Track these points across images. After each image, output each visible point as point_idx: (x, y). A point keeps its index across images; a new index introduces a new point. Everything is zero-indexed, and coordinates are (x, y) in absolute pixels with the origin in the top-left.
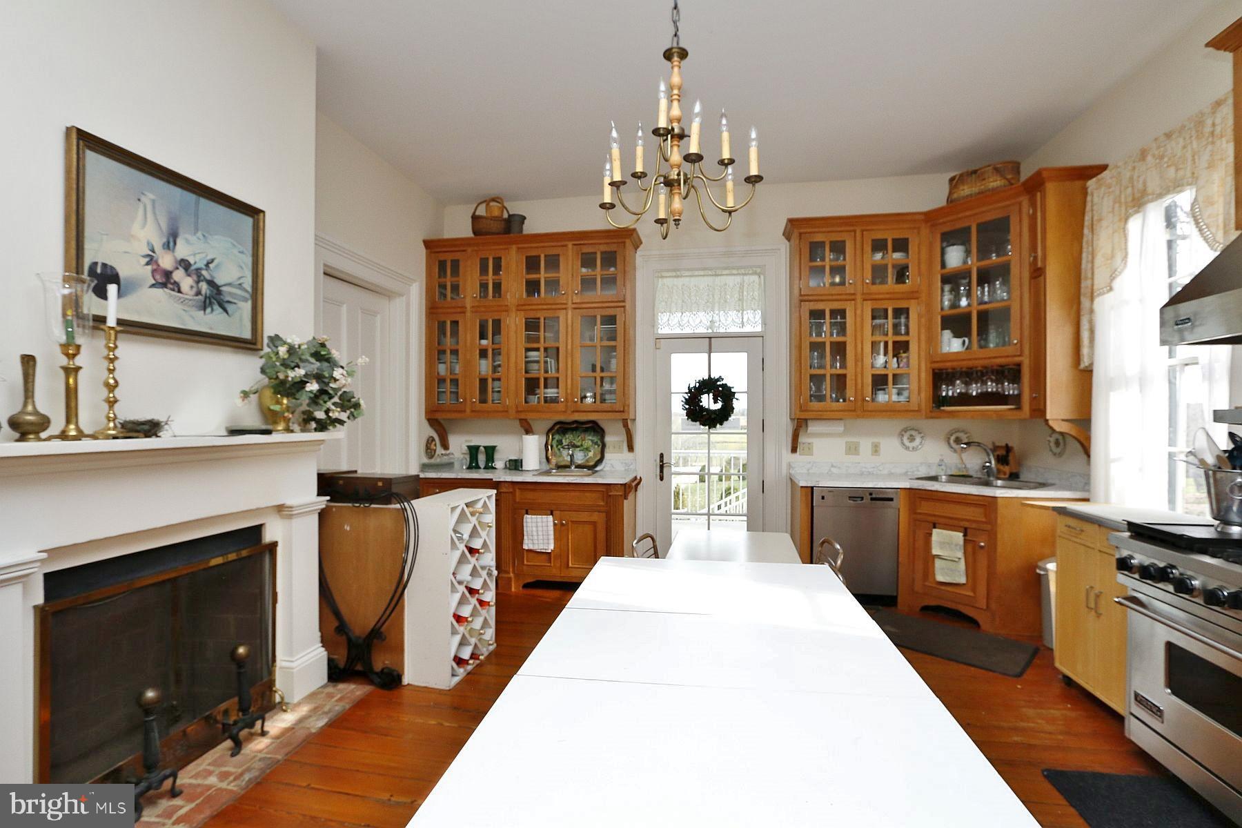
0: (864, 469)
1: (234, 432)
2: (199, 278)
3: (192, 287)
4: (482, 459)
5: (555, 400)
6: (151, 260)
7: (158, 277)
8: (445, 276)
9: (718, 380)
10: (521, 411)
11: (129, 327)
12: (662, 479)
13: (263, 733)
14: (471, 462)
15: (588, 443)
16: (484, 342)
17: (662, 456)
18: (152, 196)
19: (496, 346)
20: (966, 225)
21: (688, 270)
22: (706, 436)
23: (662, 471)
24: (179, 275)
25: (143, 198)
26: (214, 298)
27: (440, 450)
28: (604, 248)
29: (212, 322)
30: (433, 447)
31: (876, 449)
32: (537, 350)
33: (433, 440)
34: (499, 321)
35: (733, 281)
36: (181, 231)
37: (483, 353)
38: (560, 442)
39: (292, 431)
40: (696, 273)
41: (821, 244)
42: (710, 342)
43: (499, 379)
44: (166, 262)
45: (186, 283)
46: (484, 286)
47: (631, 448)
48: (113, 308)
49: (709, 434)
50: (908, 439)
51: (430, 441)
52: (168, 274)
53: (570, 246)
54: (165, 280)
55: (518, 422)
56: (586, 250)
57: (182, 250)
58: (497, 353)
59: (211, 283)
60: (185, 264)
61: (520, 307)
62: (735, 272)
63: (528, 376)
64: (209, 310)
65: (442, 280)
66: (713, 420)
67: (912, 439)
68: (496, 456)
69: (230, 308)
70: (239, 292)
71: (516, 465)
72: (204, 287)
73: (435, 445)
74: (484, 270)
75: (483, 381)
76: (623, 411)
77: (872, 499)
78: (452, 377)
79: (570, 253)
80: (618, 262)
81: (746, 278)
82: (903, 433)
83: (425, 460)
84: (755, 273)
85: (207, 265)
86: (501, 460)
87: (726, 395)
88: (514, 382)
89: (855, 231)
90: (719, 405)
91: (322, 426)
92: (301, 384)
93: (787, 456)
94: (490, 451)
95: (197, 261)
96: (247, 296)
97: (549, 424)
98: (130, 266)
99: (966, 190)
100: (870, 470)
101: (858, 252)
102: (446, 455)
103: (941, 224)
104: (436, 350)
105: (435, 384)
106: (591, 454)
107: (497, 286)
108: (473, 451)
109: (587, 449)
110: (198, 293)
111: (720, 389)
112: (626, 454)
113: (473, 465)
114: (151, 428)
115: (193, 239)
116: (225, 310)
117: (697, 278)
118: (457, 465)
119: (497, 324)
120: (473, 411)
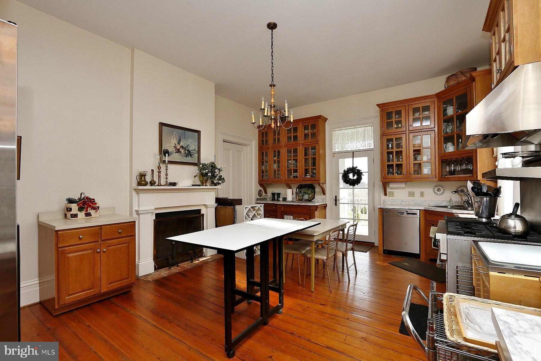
0: (416, 203)
1: (193, 185)
2: (185, 150)
3: (184, 152)
4: (276, 196)
5: (297, 177)
6: (175, 147)
7: (176, 151)
8: (264, 138)
9: (355, 168)
10: (286, 181)
11: (170, 162)
12: (336, 205)
13: (198, 260)
14: (273, 198)
15: (310, 192)
16: (275, 158)
17: (336, 197)
18: (175, 133)
19: (278, 159)
20: (452, 97)
21: (345, 127)
22: (352, 190)
23: (336, 202)
24: (181, 150)
25: (173, 134)
26: (189, 154)
27: (264, 194)
28: (311, 123)
29: (189, 160)
30: (261, 193)
31: (422, 194)
32: (291, 160)
33: (261, 191)
34: (279, 151)
35: (361, 130)
36: (181, 139)
37: (275, 162)
38: (301, 192)
39: (207, 186)
40: (348, 128)
41: (392, 112)
42: (353, 154)
43: (279, 170)
44: (178, 147)
45: (182, 151)
46: (275, 140)
47: (324, 194)
48: (167, 159)
49: (353, 188)
50: (437, 190)
51: (260, 192)
52: (179, 150)
53: (300, 123)
54: (178, 151)
55: (285, 184)
56: (306, 124)
57: (182, 144)
58: (279, 162)
59: (188, 150)
60: (182, 147)
61: (285, 146)
62: (362, 126)
63: (288, 169)
64: (188, 157)
65: (263, 139)
66: (354, 183)
67: (439, 190)
68: (281, 196)
69: (192, 156)
70: (195, 152)
71: (285, 199)
72: (186, 151)
73: (262, 193)
74: (275, 135)
75: (275, 171)
76: (318, 180)
77: (408, 214)
78: (266, 170)
79: (301, 126)
80: (316, 128)
81: (366, 128)
82: (435, 188)
83: (259, 197)
84: (370, 126)
85: (187, 146)
86: (281, 198)
87: (359, 173)
88: (284, 172)
89: (405, 106)
90: (355, 177)
91: (215, 185)
92: (207, 174)
93: (383, 197)
94: (279, 195)
95: (185, 146)
96: (197, 152)
97: (297, 185)
98: (171, 149)
99: (452, 83)
100: (419, 203)
101: (407, 114)
102: (265, 196)
103: (442, 98)
104: (261, 162)
105: (261, 173)
106: (310, 196)
107: (279, 139)
108: (273, 194)
109: (310, 194)
110: (185, 153)
111: (356, 171)
112: (323, 196)
113: (273, 199)
114: (174, 184)
115: (184, 141)
116: (191, 157)
117: (348, 130)
118: (268, 199)
119: (279, 152)
120: (272, 181)
